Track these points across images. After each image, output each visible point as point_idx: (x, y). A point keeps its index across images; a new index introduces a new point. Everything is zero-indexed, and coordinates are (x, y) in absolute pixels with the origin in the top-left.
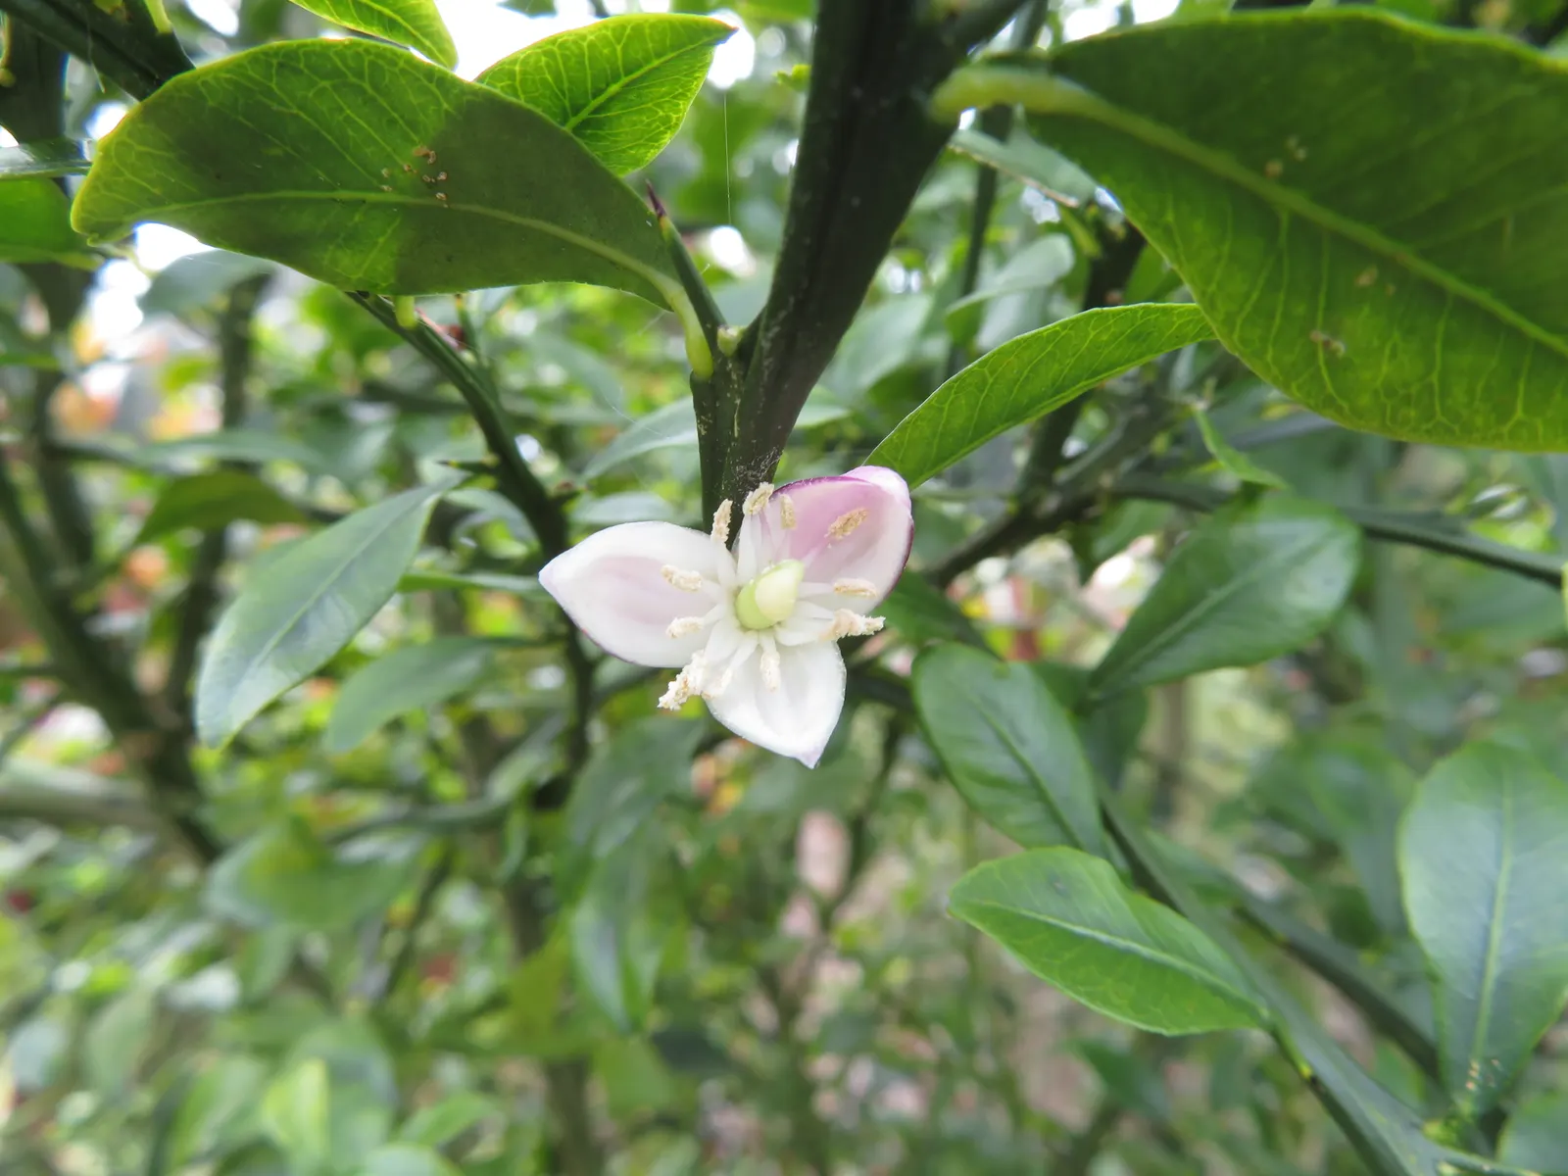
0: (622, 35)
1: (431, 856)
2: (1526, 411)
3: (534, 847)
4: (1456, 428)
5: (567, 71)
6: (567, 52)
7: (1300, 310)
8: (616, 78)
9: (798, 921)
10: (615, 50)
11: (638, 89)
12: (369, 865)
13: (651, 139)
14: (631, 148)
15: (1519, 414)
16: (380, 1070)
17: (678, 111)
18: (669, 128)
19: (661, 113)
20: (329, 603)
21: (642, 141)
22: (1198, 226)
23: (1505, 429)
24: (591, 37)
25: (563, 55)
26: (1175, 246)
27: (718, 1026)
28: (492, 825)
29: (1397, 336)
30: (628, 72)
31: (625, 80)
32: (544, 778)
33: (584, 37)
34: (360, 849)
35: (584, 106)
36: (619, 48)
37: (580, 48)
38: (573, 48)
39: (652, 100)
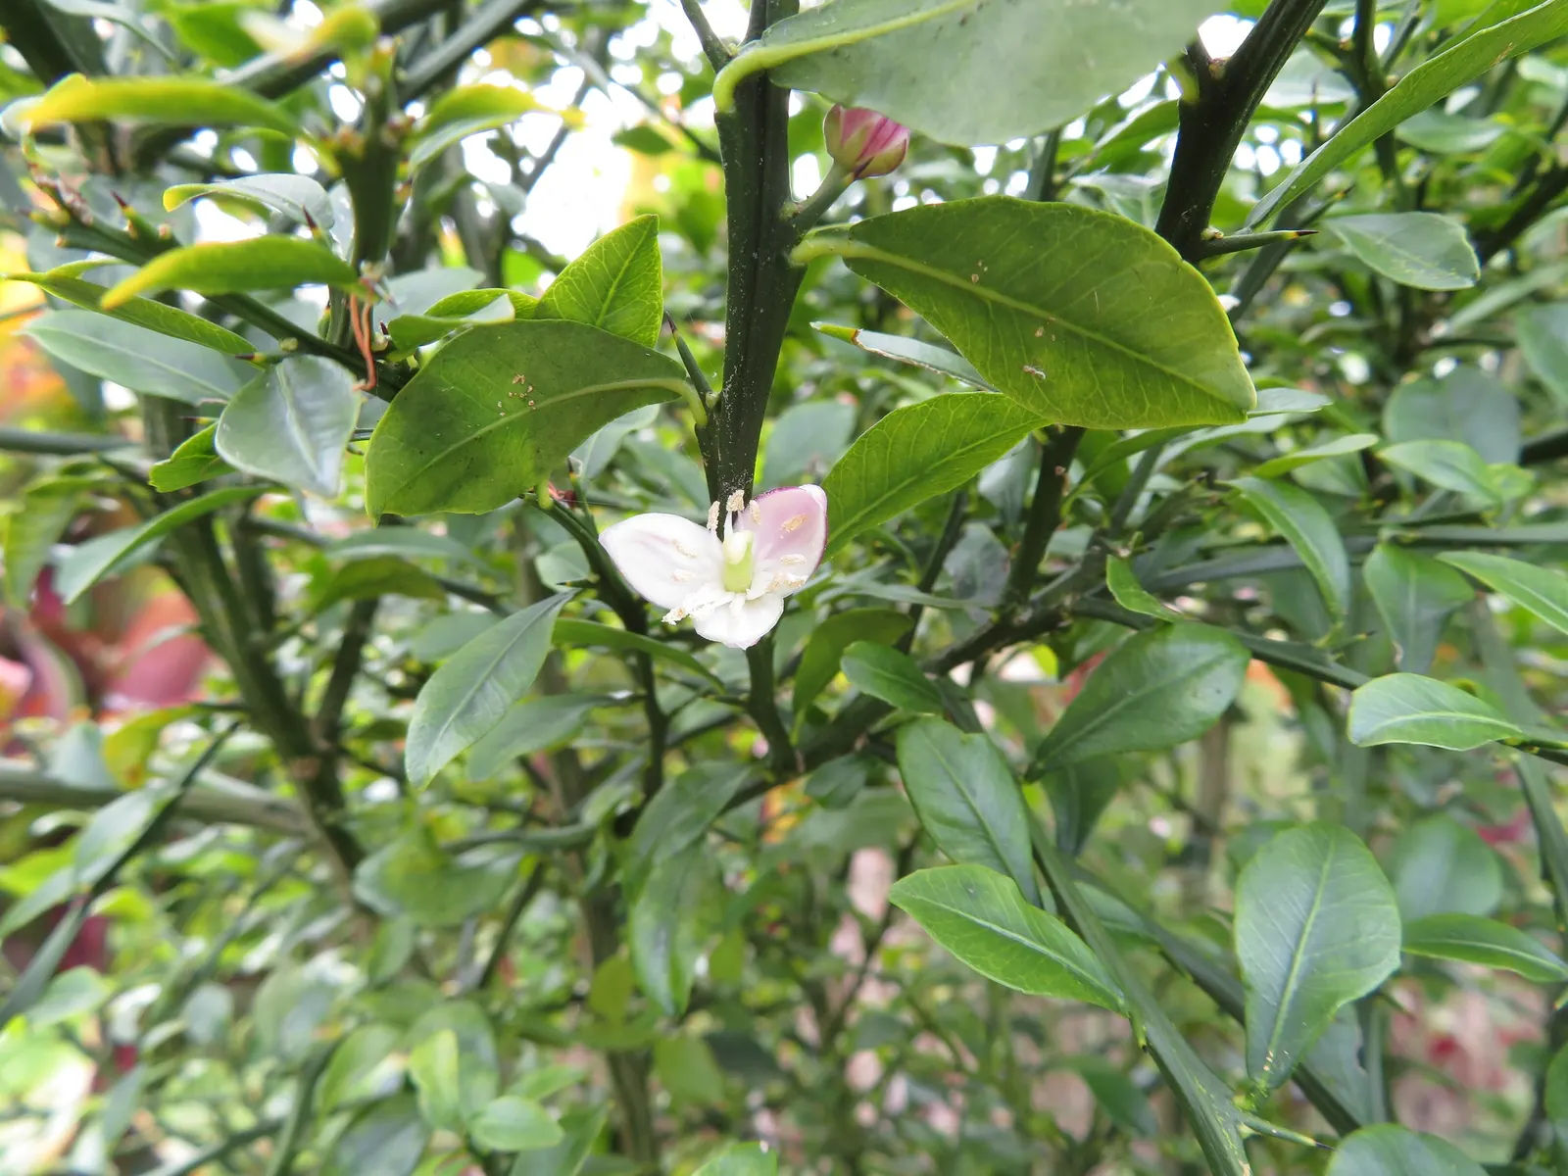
0: (601, 253)
1: (528, 867)
2: (1150, 403)
3: (611, 865)
4: (1121, 418)
5: (582, 290)
6: (577, 278)
7: (1015, 354)
8: (610, 284)
9: (846, 942)
10: (602, 266)
11: (626, 287)
12: (479, 870)
13: (649, 323)
14: (640, 332)
15: (1148, 405)
16: (486, 1045)
17: (656, 300)
18: (656, 313)
19: (648, 303)
20: (489, 686)
21: (644, 326)
22: (950, 313)
23: (1145, 414)
24: (586, 262)
25: (575, 280)
26: (944, 326)
27: (767, 1034)
28: (580, 847)
29: (1068, 365)
30: (615, 277)
31: (615, 283)
32: (623, 808)
33: (582, 264)
34: (473, 858)
35: (600, 310)
36: (603, 262)
37: (582, 271)
38: (579, 273)
39: (639, 294)
